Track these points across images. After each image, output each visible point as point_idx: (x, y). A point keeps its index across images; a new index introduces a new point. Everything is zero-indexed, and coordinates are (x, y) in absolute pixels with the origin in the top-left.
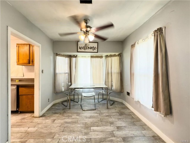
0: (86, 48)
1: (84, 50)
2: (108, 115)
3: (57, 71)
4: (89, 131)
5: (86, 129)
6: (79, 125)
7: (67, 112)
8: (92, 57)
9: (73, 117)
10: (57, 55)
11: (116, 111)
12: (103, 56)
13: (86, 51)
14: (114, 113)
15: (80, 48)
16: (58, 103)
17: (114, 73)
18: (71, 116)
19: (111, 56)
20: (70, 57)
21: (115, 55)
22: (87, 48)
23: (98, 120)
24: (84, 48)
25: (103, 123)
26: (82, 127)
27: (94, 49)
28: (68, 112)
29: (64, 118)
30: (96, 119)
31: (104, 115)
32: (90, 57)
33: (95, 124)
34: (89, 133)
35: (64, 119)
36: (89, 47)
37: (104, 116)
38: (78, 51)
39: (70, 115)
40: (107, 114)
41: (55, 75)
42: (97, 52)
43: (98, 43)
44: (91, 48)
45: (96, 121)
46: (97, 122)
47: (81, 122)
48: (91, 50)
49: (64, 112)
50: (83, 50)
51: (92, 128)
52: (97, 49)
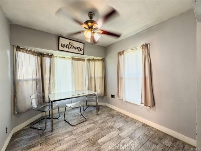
0: (71, 48)
1: (67, 50)
2: (103, 121)
4: (99, 147)
5: (94, 146)
6: (83, 146)
7: (50, 137)
8: (73, 59)
9: (66, 140)
11: (107, 115)
12: (86, 59)
13: (70, 50)
14: (106, 117)
15: (62, 46)
17: (98, 78)
18: (63, 139)
19: (94, 60)
21: (98, 60)
22: (72, 47)
23: (99, 130)
24: (68, 47)
25: (105, 131)
26: (88, 146)
27: (80, 50)
28: (53, 135)
29: (52, 147)
30: (96, 130)
31: (99, 122)
32: (71, 59)
33: (99, 135)
34: (101, 148)
35: (55, 148)
36: (74, 47)
37: (100, 123)
38: (60, 49)
39: (60, 138)
40: (102, 121)
42: (83, 54)
44: (77, 48)
45: (96, 132)
46: (99, 133)
47: (81, 141)
48: (77, 51)
49: (46, 139)
50: (65, 49)
51: (99, 141)
52: (83, 50)
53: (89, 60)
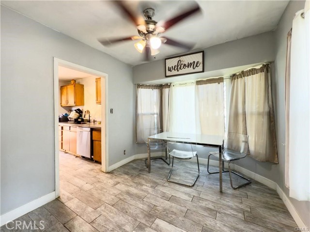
0: (180, 68)
1: (176, 72)
2: (213, 208)
3: (140, 111)
4: (147, 224)
5: (147, 218)
6: (141, 206)
7: (142, 176)
8: (199, 83)
9: (144, 187)
10: (139, 86)
11: (241, 206)
12: (224, 77)
13: (181, 72)
14: (232, 209)
15: (170, 70)
16: (141, 160)
17: (252, 114)
18: (142, 185)
19: (243, 74)
20: (161, 87)
21: (252, 72)
22: (182, 66)
23: (182, 211)
24: (176, 68)
25: (187, 220)
26: (143, 211)
27: (195, 66)
28: (144, 176)
29: (131, 183)
30: (179, 207)
31: (204, 204)
32: (195, 84)
33: (170, 215)
34: (146, 229)
35: (131, 186)
36: (185, 65)
37: (201, 207)
38: (167, 75)
39: (143, 182)
40: (211, 206)
41: (136, 116)
42: (203, 71)
43: (203, 52)
44: (189, 65)
45: (174, 210)
46: (175, 214)
47: (148, 200)
48: (190, 70)
49: (138, 176)
50: (174, 72)
51: (158, 221)
52: (201, 65)
53: (234, 77)
